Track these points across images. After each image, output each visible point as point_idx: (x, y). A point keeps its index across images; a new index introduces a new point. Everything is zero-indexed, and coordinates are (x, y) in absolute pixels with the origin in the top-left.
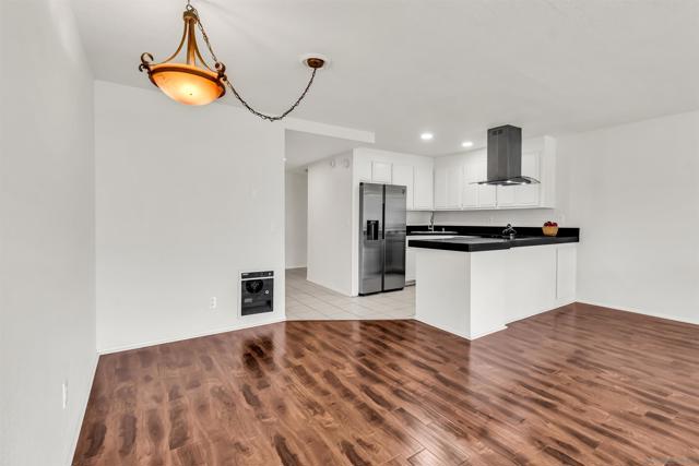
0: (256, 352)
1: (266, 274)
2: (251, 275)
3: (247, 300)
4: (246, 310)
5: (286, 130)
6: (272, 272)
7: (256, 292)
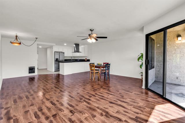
0: (32, 79)
1: (33, 67)
2: (30, 67)
3: (30, 71)
4: (29, 73)
5: (37, 44)
6: (35, 67)
7: (32, 70)
